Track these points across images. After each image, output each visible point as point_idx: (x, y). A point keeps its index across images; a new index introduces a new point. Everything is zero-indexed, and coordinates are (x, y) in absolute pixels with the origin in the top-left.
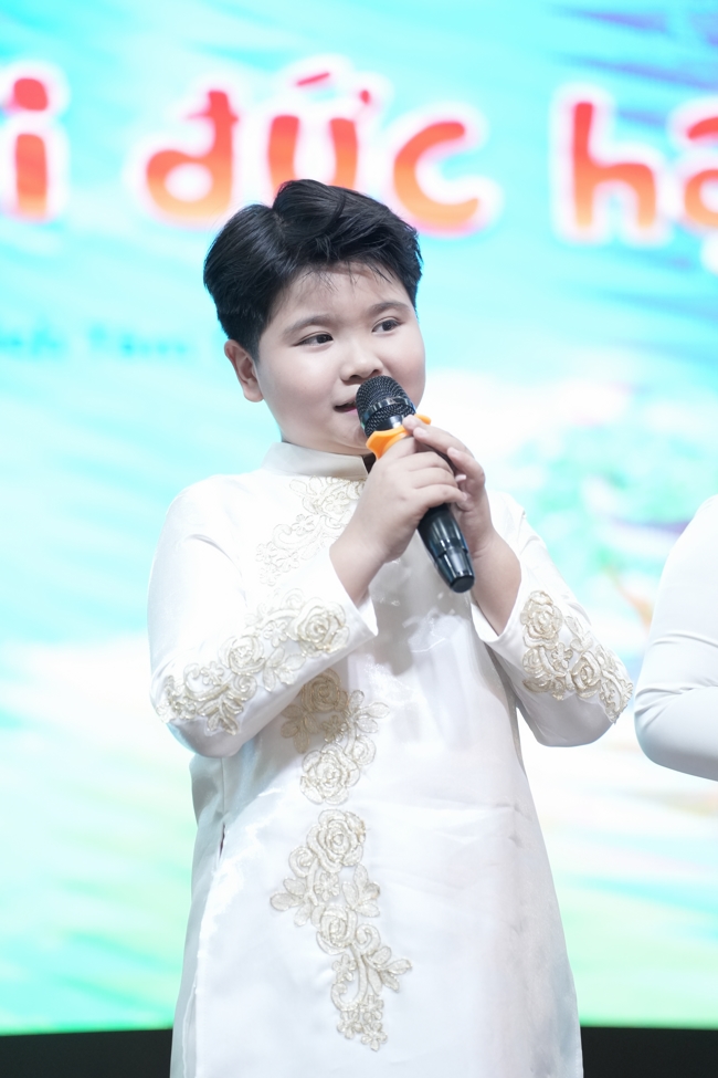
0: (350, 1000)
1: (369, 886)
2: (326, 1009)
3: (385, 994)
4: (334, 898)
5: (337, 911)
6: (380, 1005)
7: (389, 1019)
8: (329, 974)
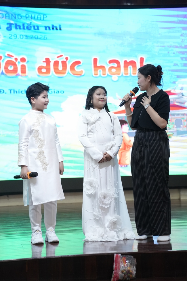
0: (44, 167)
1: (45, 157)
2: (41, 168)
3: (47, 167)
4: (41, 158)
5: (42, 159)
6: (46, 168)
7: (47, 169)
8: (41, 165)
